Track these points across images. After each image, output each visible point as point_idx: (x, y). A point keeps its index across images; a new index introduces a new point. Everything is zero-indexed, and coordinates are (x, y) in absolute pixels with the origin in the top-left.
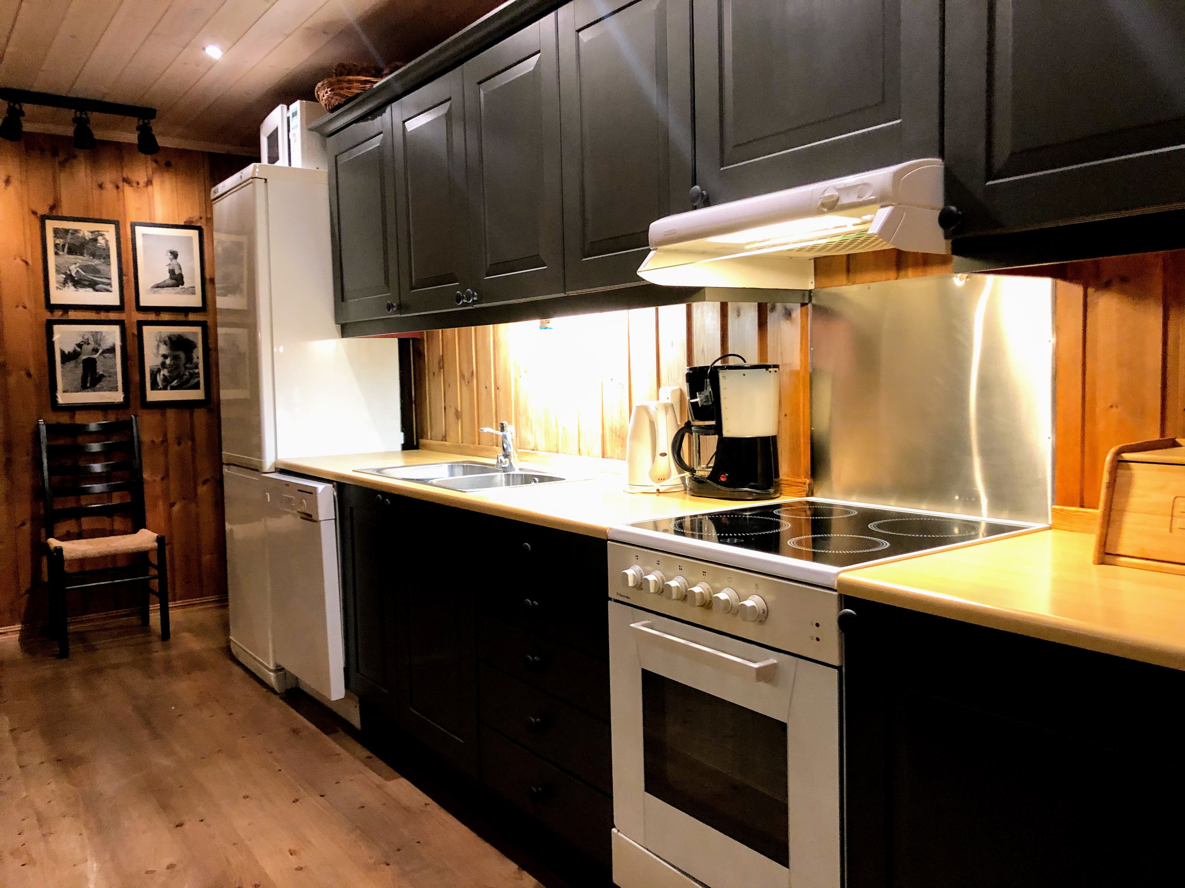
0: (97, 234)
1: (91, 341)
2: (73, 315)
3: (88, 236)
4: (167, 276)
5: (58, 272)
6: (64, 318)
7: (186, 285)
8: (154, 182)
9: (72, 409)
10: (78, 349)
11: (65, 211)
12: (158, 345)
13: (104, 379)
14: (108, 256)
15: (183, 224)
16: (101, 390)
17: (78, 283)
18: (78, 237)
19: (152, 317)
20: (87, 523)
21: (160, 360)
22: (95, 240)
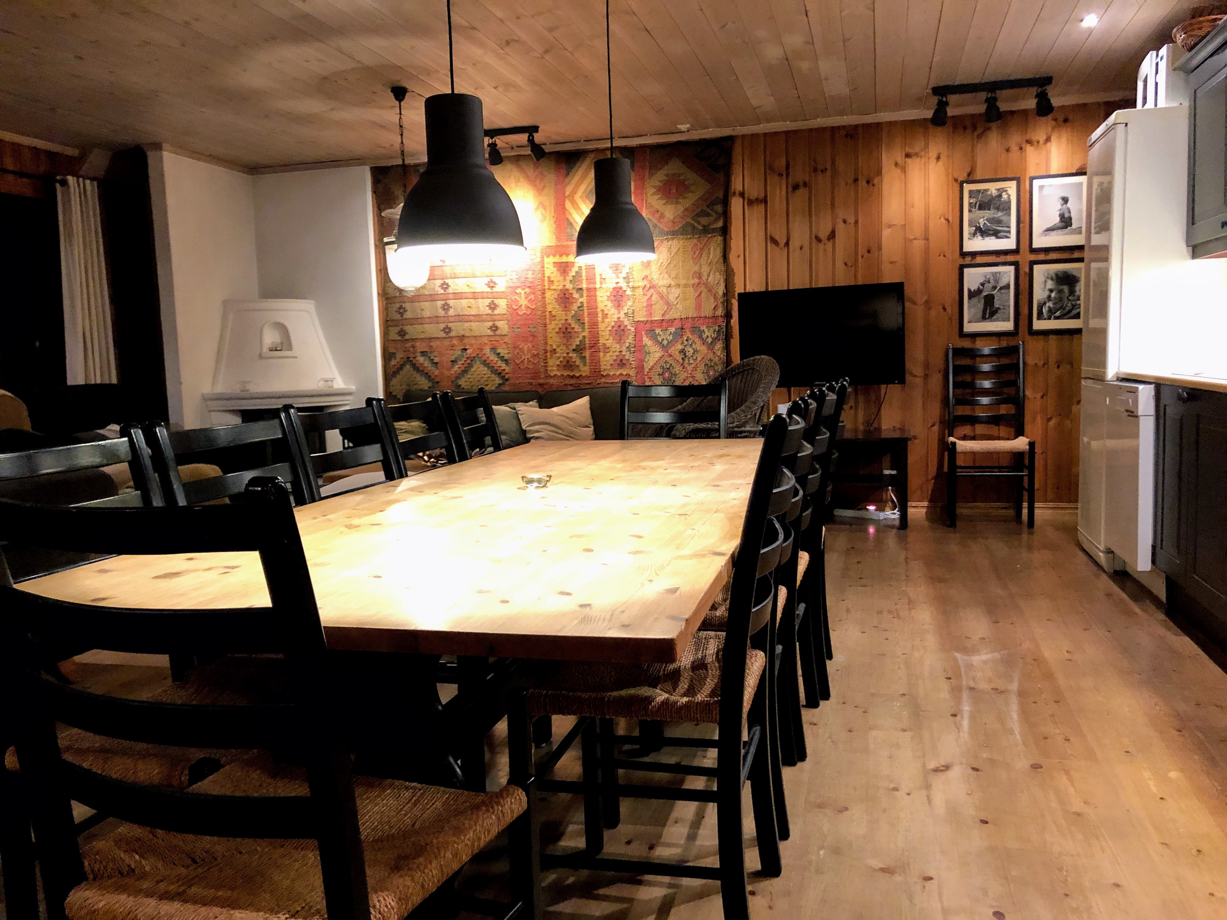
0: (1001, 191)
1: (992, 281)
2: (979, 260)
3: (994, 193)
4: (1058, 219)
5: (970, 225)
6: (973, 262)
7: (1074, 226)
8: (1052, 139)
9: (974, 336)
10: (981, 287)
11: (978, 176)
12: (1046, 281)
13: (999, 311)
14: (1010, 208)
15: (1075, 172)
16: (997, 320)
17: (983, 232)
18: (987, 195)
19: (1042, 257)
20: (980, 429)
21: (1047, 293)
22: (1000, 196)
